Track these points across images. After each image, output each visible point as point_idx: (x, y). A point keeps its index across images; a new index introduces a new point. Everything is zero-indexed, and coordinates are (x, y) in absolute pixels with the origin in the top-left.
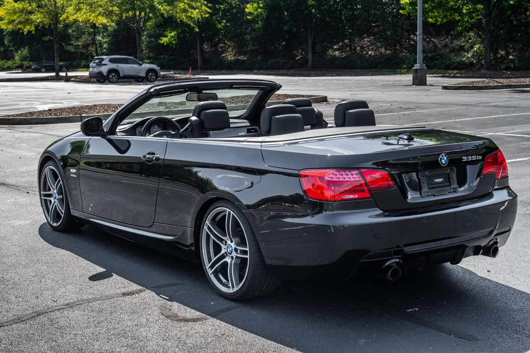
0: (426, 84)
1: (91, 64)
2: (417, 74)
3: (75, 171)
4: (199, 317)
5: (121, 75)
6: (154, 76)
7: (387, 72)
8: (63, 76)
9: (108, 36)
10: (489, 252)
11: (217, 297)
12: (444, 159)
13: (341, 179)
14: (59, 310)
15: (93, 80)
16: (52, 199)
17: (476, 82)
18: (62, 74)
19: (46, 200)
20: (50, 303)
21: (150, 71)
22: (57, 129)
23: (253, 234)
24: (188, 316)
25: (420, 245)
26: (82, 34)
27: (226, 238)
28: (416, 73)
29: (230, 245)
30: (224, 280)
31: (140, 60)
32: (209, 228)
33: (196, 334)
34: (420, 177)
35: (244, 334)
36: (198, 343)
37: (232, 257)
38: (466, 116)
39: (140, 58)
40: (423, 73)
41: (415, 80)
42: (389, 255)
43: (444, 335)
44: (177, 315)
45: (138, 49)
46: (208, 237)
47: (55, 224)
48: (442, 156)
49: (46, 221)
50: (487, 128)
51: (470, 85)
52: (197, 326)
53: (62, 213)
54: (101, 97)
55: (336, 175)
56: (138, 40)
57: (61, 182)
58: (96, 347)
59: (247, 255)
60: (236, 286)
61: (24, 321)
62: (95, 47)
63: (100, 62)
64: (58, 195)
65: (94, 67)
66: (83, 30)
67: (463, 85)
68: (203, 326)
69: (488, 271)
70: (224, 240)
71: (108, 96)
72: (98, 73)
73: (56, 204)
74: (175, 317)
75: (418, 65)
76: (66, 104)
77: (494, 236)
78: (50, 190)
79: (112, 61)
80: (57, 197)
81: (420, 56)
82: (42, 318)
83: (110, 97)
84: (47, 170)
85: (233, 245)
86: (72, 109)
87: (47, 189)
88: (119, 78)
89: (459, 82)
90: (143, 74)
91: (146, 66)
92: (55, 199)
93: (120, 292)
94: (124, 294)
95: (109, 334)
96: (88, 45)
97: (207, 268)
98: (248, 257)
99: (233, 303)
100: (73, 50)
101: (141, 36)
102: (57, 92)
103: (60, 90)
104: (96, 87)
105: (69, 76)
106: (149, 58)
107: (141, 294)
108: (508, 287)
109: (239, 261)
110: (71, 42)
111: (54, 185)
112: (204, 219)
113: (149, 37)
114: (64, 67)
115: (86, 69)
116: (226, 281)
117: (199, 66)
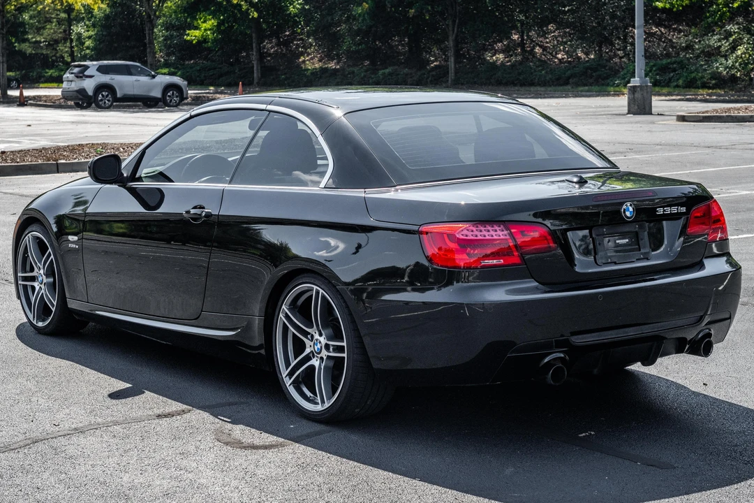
0: (651, 114)
1: (65, 76)
2: (636, 95)
3: (76, 238)
4: (274, 443)
5: (118, 96)
6: (177, 97)
7: (588, 91)
8: (16, 97)
9: (94, 26)
10: (700, 350)
11: (298, 419)
12: (628, 210)
13: (480, 237)
14: (65, 435)
15: (70, 103)
16: (36, 284)
17: (735, 109)
18: (14, 93)
19: (25, 287)
20: (49, 428)
21: (169, 87)
22: (18, 185)
23: (353, 322)
24: (257, 442)
25: (593, 334)
26: (45, 22)
27: (312, 330)
28: (634, 94)
29: (318, 342)
30: (309, 394)
31: (153, 68)
32: (287, 316)
33: (269, 464)
34: (594, 236)
35: (339, 463)
36: (273, 474)
37: (322, 358)
38: (709, 165)
39: (151, 65)
40: (645, 94)
41: (632, 106)
42: (548, 347)
43: (627, 462)
44: (240, 441)
45: (148, 50)
46: (285, 328)
47: (40, 324)
48: (626, 205)
49: (26, 320)
50: (741, 183)
51: (724, 114)
52: (270, 454)
53: (53, 305)
54: (85, 133)
55: (472, 231)
56: (149, 34)
57: (52, 256)
58: (125, 479)
59: (344, 353)
60: (327, 400)
61: (15, 449)
62: (68, 44)
63: (82, 72)
64: (47, 278)
65: (71, 81)
66: (48, 16)
67: (712, 114)
68: (279, 454)
69: (704, 384)
70: (309, 333)
71: (99, 130)
72: (77, 91)
73: (43, 291)
74: (237, 443)
75: (637, 79)
76: (26, 144)
77: (706, 325)
78: (32, 270)
79: (103, 70)
80: (45, 281)
81: (640, 64)
82: (40, 446)
83: (101, 132)
84: (28, 238)
85: (323, 340)
86: (40, 151)
87: (28, 268)
88: (116, 99)
89: (706, 110)
90: (157, 94)
91: (164, 79)
92: (41, 284)
93: (153, 414)
94: (159, 416)
95: (143, 465)
96: (57, 42)
97: (284, 376)
98: (345, 355)
99: (322, 426)
100: (29, 51)
101: (153, 26)
102: (7, 123)
103: (12, 120)
104: (75, 115)
105: (26, 97)
106: (166, 65)
107: (185, 416)
108: (731, 404)
109: (331, 364)
110: (26, 37)
111: (40, 262)
112: (280, 303)
113: (167, 29)
114: (13, 81)
115: (55, 85)
116: (312, 395)
117: (256, 81)
